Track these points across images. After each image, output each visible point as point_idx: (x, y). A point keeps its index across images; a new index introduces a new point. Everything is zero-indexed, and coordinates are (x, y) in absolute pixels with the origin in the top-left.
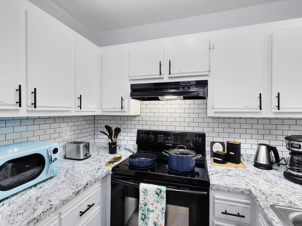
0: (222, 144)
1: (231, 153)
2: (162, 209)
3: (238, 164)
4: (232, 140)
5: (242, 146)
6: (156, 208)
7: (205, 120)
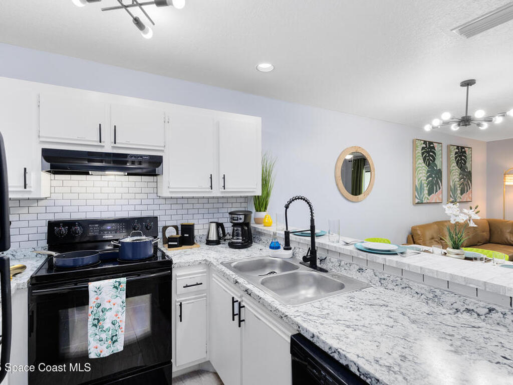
0: (176, 227)
1: (185, 235)
2: (123, 302)
3: (192, 245)
4: (185, 222)
5: (196, 227)
6: (114, 305)
7: (156, 202)
